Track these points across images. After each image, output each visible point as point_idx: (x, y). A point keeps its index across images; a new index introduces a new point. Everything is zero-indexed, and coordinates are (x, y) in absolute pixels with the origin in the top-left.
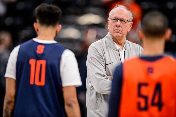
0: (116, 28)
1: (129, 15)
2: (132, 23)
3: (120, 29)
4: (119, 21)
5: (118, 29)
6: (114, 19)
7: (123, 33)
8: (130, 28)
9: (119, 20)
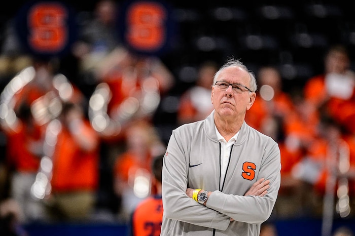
0: (225, 99)
1: (250, 79)
2: (254, 95)
3: (232, 101)
4: (230, 87)
5: (228, 101)
6: (223, 84)
7: (238, 109)
8: (250, 103)
9: (230, 85)
